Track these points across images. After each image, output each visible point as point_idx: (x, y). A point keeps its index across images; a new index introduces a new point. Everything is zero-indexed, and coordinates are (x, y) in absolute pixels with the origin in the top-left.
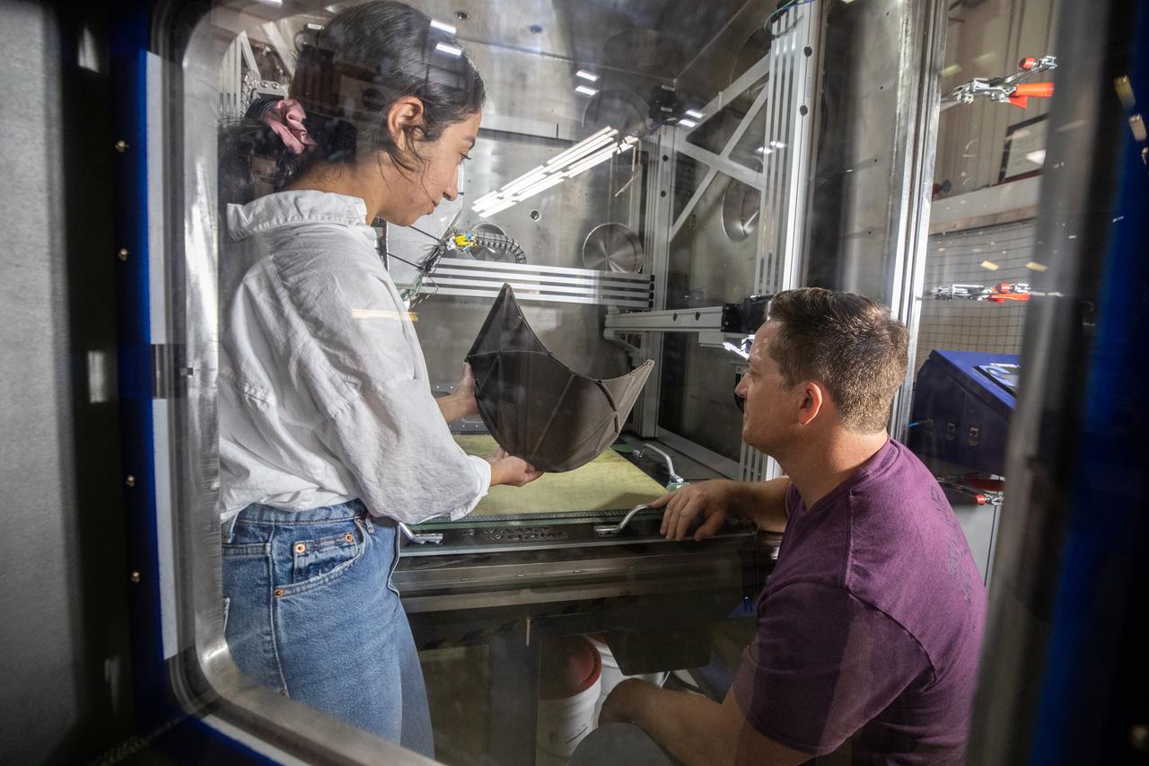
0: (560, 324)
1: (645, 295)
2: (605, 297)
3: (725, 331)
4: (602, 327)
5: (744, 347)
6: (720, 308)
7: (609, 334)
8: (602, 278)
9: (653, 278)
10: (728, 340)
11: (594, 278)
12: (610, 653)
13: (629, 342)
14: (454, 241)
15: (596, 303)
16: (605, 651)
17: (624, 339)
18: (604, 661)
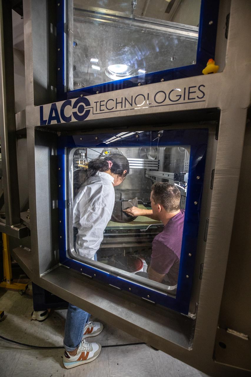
0: (133, 173)
1: (157, 165)
2: (145, 166)
3: (175, 181)
4: (145, 174)
5: (180, 184)
6: (173, 174)
7: (147, 176)
8: (144, 161)
9: (159, 160)
10: (176, 183)
11: (143, 161)
12: (145, 262)
13: (153, 178)
14: (105, 153)
15: (143, 168)
16: (144, 261)
17: (151, 177)
18: (144, 264)
